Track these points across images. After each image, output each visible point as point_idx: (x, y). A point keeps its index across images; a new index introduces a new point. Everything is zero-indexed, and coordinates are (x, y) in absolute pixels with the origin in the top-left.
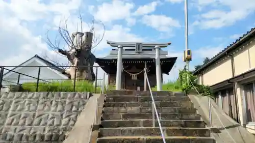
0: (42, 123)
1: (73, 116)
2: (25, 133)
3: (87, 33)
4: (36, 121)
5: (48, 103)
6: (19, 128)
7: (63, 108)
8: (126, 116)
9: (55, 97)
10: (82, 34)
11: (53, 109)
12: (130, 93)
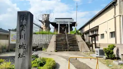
0: (43, 41)
1: (49, 40)
2: (39, 43)
3: (48, 14)
4: (41, 41)
5: (43, 37)
6: (38, 42)
7: (47, 38)
8: (61, 39)
9: (44, 35)
10: (46, 15)
11: (44, 38)
12: (62, 34)
